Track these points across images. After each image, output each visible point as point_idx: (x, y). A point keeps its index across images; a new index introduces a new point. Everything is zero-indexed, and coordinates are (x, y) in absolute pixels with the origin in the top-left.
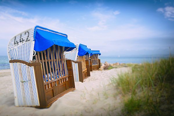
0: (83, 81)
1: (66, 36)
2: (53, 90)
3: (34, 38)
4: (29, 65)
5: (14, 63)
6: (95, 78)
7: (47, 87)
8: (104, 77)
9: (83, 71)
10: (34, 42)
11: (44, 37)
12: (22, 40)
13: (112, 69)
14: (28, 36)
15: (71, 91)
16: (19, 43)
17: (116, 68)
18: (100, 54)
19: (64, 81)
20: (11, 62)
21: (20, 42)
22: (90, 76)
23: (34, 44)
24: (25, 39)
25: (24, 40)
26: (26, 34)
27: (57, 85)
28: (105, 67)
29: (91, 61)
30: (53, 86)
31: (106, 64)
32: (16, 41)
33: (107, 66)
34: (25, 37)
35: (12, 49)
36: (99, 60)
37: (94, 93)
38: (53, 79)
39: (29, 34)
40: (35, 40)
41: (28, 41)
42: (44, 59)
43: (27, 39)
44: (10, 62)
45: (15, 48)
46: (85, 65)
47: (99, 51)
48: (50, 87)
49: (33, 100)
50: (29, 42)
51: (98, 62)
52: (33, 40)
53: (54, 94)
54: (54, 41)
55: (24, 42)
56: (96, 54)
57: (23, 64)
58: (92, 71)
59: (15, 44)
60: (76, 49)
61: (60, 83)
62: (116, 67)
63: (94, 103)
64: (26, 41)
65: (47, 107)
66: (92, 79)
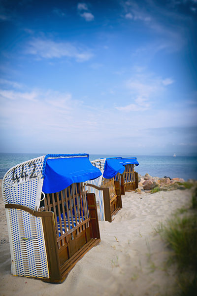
0: (111, 219)
1: (87, 156)
2: (68, 247)
3: (43, 174)
4: (35, 214)
5: (12, 210)
6: (130, 213)
7: (59, 245)
8: (146, 211)
9: (111, 201)
10: (43, 179)
11: (57, 172)
12: (24, 174)
13: (157, 193)
14: (34, 170)
15: (94, 246)
16: (20, 179)
17: (165, 190)
18: (137, 165)
19: (84, 229)
20: (7, 206)
21: (22, 177)
22: (122, 207)
23: (43, 182)
24: (29, 173)
25: (28, 175)
26: (31, 166)
27: (73, 238)
28: (146, 186)
29: (122, 178)
30: (67, 242)
31: (146, 178)
32: (15, 175)
33: (149, 184)
34: (29, 171)
35: (9, 186)
36: (136, 174)
37: (132, 253)
38: (68, 230)
39: (35, 167)
40: (44, 177)
41: (34, 177)
42: (56, 201)
43: (33, 174)
44: (6, 208)
45: (14, 185)
46: (114, 188)
47: (136, 158)
48: (64, 245)
49: (39, 269)
50: (35, 179)
51: (133, 176)
52: (42, 176)
53: (70, 254)
54: (72, 179)
55: (28, 179)
56: (130, 165)
57: (25, 212)
58: (124, 194)
59: (14, 179)
60: (101, 167)
61: (78, 233)
62: (165, 188)
63: (132, 280)
64: (31, 178)
65: (60, 282)
66: (126, 216)
